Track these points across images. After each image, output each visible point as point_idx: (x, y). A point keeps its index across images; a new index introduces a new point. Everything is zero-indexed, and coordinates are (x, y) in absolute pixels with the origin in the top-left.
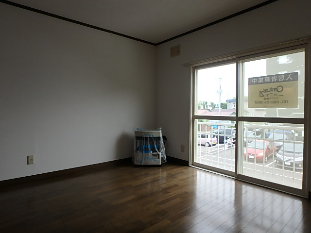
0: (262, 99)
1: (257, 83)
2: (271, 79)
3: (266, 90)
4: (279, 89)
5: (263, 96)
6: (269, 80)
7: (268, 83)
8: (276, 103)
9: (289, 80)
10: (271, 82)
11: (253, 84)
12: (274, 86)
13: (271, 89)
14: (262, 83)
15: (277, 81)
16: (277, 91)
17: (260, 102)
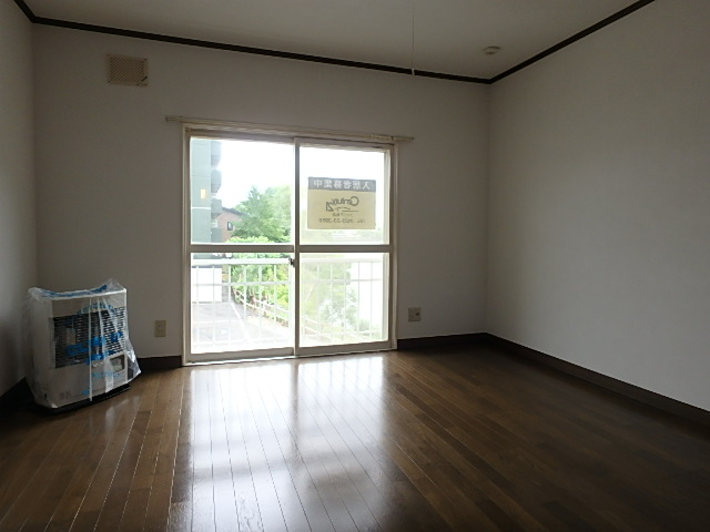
0: (329, 215)
1: (321, 188)
2: (343, 185)
3: (336, 201)
4: (354, 201)
5: (332, 210)
6: (340, 186)
7: (338, 189)
8: (349, 223)
9: (366, 190)
10: (343, 189)
11: (315, 188)
12: (347, 195)
13: (343, 201)
14: (329, 189)
15: (351, 189)
16: (351, 203)
17: (327, 220)
